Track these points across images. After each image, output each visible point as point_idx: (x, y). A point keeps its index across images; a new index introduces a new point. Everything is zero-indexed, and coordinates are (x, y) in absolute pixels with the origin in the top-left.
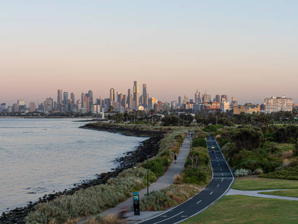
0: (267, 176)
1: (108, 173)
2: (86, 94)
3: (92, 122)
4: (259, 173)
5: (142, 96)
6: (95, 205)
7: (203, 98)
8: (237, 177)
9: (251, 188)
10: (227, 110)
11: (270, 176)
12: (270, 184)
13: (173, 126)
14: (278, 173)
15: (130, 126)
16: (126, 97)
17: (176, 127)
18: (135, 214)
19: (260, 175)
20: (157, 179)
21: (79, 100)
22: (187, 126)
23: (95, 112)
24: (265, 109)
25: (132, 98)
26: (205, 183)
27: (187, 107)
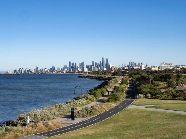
2: (82, 63)
5: (106, 64)
6: (52, 115)
7: (133, 64)
8: (137, 99)
9: (142, 104)
10: (143, 69)
11: (153, 98)
12: (152, 102)
14: (158, 96)
16: (99, 65)
18: (72, 120)
19: (149, 97)
21: (78, 66)
22: (123, 76)
23: (85, 71)
24: (160, 68)
25: (101, 65)
26: (119, 102)
27: (125, 68)
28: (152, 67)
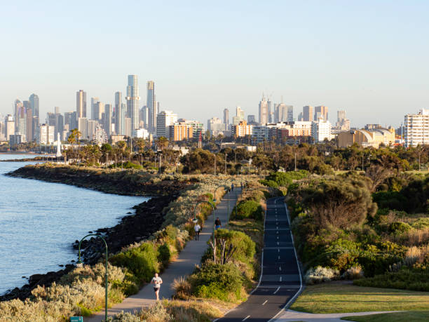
0: (370, 282)
1: (48, 273)
2: (25, 103)
3: (33, 164)
4: (356, 276)
5: (145, 107)
7: (277, 114)
8: (310, 284)
10: (326, 140)
11: (376, 283)
13: (203, 173)
14: (392, 277)
15: (113, 173)
16: (111, 111)
17: (208, 176)
19: (355, 281)
20: (140, 289)
21: (9, 115)
22: (232, 173)
23: (43, 142)
24: (405, 137)
25: (123, 112)
26: (238, 298)
27: (240, 132)
28: (366, 128)
